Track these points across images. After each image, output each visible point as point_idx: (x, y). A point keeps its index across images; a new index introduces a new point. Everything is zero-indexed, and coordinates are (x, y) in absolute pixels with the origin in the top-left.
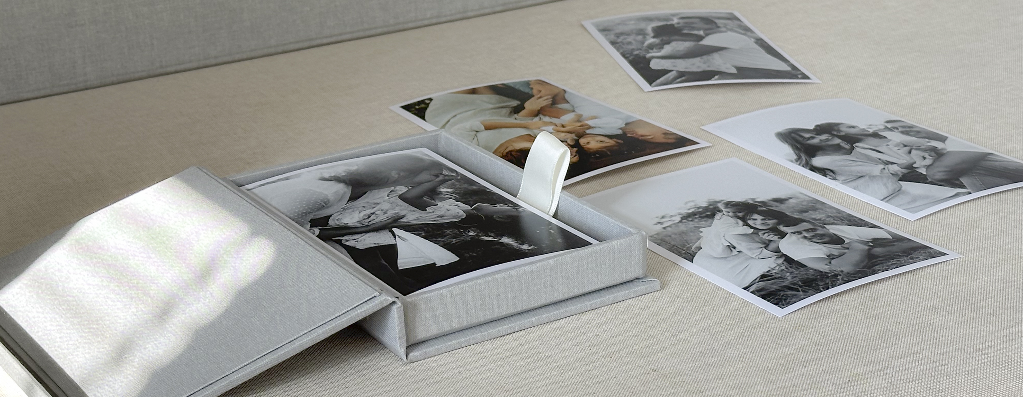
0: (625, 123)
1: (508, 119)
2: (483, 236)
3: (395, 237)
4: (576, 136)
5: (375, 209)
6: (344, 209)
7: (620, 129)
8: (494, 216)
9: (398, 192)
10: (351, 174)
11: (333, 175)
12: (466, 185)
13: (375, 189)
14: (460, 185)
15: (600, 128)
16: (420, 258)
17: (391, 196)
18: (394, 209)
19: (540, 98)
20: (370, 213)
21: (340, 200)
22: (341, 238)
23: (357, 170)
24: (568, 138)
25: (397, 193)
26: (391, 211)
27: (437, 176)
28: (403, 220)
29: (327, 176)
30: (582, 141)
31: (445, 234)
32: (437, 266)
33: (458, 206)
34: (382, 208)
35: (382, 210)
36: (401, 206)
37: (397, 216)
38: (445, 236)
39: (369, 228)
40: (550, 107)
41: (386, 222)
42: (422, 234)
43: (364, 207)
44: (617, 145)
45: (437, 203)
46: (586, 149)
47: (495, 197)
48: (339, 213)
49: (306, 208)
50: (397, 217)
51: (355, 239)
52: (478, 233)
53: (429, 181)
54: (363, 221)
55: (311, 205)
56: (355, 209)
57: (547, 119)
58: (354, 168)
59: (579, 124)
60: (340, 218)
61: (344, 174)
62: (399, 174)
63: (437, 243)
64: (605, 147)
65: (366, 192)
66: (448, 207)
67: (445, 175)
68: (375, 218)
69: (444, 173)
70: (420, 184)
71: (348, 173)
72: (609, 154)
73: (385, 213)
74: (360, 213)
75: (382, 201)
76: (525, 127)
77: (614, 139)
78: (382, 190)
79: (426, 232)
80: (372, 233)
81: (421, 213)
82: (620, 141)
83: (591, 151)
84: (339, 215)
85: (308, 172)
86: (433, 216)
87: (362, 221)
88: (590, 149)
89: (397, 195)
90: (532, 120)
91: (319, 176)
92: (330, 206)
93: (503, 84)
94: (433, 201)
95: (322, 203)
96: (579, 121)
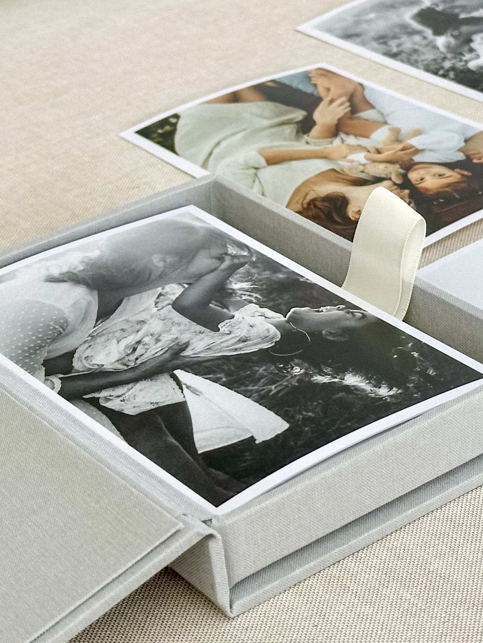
0: (463, 140)
1: (296, 143)
2: (315, 374)
3: (181, 388)
4: (401, 167)
5: (141, 334)
6: (92, 336)
7: (460, 150)
8: (324, 332)
9: (169, 296)
10: (93, 265)
11: (65, 270)
12: (267, 272)
13: (134, 294)
14: (259, 275)
15: (431, 150)
16: (228, 427)
17: (160, 305)
18: (170, 330)
19: (332, 101)
20: (134, 342)
21: (84, 320)
22: (96, 395)
23: (100, 258)
24: (391, 173)
25: (168, 299)
26: (165, 335)
27: (221, 259)
28: (188, 353)
29: (56, 272)
30: (413, 176)
31: (257, 376)
32: (257, 442)
33: (266, 317)
34: (151, 332)
35: (152, 335)
36: (179, 324)
37: (177, 344)
38: (259, 380)
39: (137, 373)
40: (351, 118)
41: (161, 358)
42: (221, 378)
43: (123, 330)
44: (463, 180)
45: (232, 313)
46: (422, 190)
47: (315, 293)
48: (87, 345)
49: (34, 338)
50: (176, 347)
51: (119, 396)
52: (306, 369)
53: (212, 271)
54: (127, 358)
55: (40, 333)
56: (110, 336)
57: (351, 140)
58: (95, 254)
59: (400, 146)
60: (90, 354)
61: (81, 268)
62: (165, 261)
63: (249, 394)
64: (449, 185)
65: (121, 301)
66: (250, 320)
67: (234, 257)
68: (143, 351)
69: (230, 252)
70: (199, 277)
71: (87, 264)
72: (457, 196)
73: (158, 340)
74: (118, 342)
75: (148, 317)
76: (325, 157)
77: (458, 170)
78: (144, 294)
79: (227, 375)
80: (144, 382)
81: (213, 337)
82: (466, 173)
83: (431, 193)
84: (87, 348)
85: (27, 266)
86: (230, 340)
87: (124, 358)
88: (427, 190)
89: (168, 302)
90: (331, 143)
91: (44, 273)
92: (71, 333)
93: (273, 81)
94: (225, 310)
95: (57, 327)
96: (398, 140)
